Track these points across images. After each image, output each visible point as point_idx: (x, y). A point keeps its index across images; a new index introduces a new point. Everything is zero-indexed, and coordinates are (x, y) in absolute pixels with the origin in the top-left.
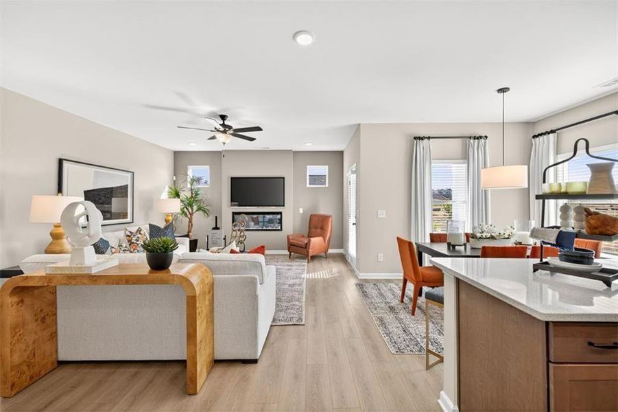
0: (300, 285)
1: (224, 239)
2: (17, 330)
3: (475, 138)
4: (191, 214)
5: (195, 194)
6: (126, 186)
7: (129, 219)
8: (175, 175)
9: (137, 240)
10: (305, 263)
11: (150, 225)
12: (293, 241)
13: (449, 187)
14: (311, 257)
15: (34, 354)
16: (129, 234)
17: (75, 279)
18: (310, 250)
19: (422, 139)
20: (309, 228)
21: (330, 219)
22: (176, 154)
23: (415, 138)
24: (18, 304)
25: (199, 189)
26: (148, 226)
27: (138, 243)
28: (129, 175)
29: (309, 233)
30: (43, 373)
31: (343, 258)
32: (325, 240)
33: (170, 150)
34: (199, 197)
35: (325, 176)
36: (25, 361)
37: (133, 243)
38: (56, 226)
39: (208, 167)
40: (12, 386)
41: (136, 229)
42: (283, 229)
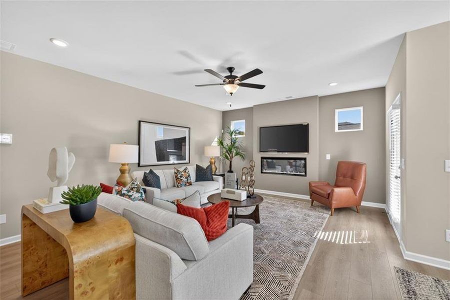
0: (307, 246)
1: (237, 182)
2: (30, 245)
4: (232, 158)
5: (234, 142)
6: (185, 138)
7: (187, 161)
8: (223, 129)
9: (181, 177)
10: (326, 215)
11: (197, 165)
12: (315, 188)
14: (336, 209)
15: (46, 265)
16: (176, 172)
18: (334, 202)
20: (337, 176)
21: (364, 168)
22: (224, 114)
24: (31, 226)
25: (237, 139)
26: (195, 166)
27: (182, 178)
28: (187, 130)
29: (336, 183)
30: (54, 281)
31: (383, 217)
32: (355, 193)
33: (220, 111)
34: (236, 145)
35: (360, 124)
36: (37, 270)
37: (179, 178)
38: (123, 165)
39: (244, 121)
40: (24, 288)
41: (184, 167)
42: (307, 175)
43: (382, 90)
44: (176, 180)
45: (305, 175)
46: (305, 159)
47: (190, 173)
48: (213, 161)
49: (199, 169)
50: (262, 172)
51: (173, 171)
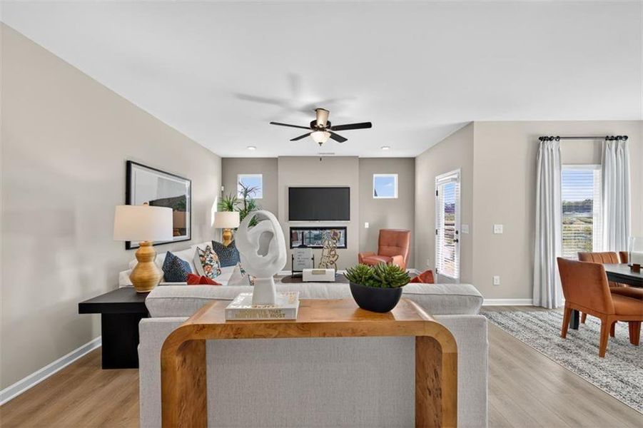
1: (313, 259)
3: (612, 138)
5: (249, 206)
6: (185, 197)
7: (187, 236)
8: (223, 185)
9: (211, 261)
11: (212, 242)
12: (366, 260)
13: (587, 198)
16: (203, 254)
17: (275, 329)
19: (551, 139)
20: (379, 245)
21: (408, 236)
22: (224, 161)
23: (541, 139)
24: (182, 365)
27: (212, 264)
28: (187, 184)
29: (379, 251)
32: (403, 259)
33: (217, 156)
37: (207, 264)
39: (261, 175)
42: (348, 247)
43: (412, 161)
44: (204, 266)
45: (346, 247)
46: (345, 228)
48: (229, 234)
50: (291, 248)
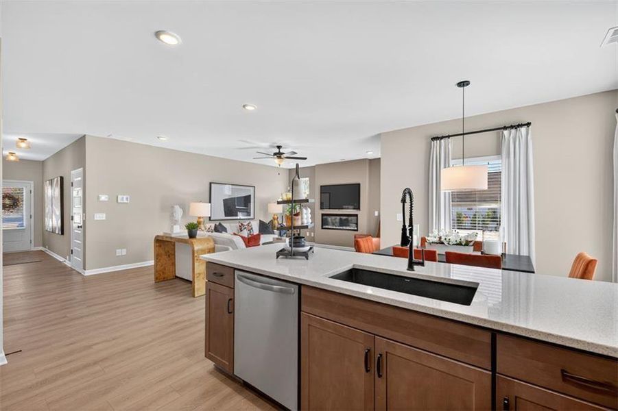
3: (512, 128)
6: (250, 196)
7: (252, 217)
11: (260, 221)
15: (165, 269)
16: (241, 225)
19: (440, 139)
22: (291, 171)
23: (433, 139)
26: (258, 222)
28: (252, 189)
30: (169, 278)
38: (200, 218)
39: (308, 179)
40: (156, 278)
41: (248, 222)
45: (357, 230)
46: (356, 215)
47: (253, 227)
48: (276, 217)
49: (262, 224)
50: (322, 228)
51: (238, 225)
